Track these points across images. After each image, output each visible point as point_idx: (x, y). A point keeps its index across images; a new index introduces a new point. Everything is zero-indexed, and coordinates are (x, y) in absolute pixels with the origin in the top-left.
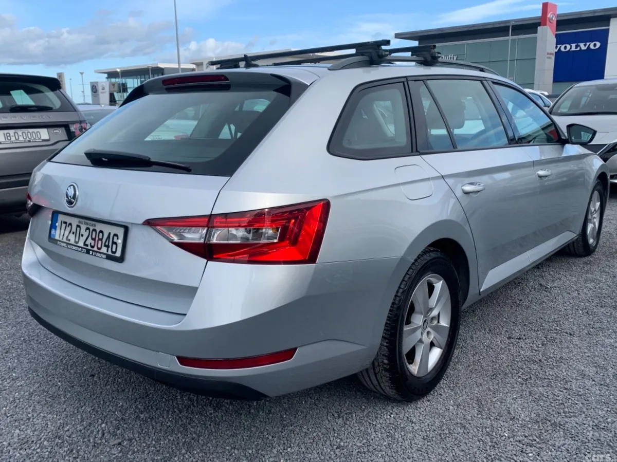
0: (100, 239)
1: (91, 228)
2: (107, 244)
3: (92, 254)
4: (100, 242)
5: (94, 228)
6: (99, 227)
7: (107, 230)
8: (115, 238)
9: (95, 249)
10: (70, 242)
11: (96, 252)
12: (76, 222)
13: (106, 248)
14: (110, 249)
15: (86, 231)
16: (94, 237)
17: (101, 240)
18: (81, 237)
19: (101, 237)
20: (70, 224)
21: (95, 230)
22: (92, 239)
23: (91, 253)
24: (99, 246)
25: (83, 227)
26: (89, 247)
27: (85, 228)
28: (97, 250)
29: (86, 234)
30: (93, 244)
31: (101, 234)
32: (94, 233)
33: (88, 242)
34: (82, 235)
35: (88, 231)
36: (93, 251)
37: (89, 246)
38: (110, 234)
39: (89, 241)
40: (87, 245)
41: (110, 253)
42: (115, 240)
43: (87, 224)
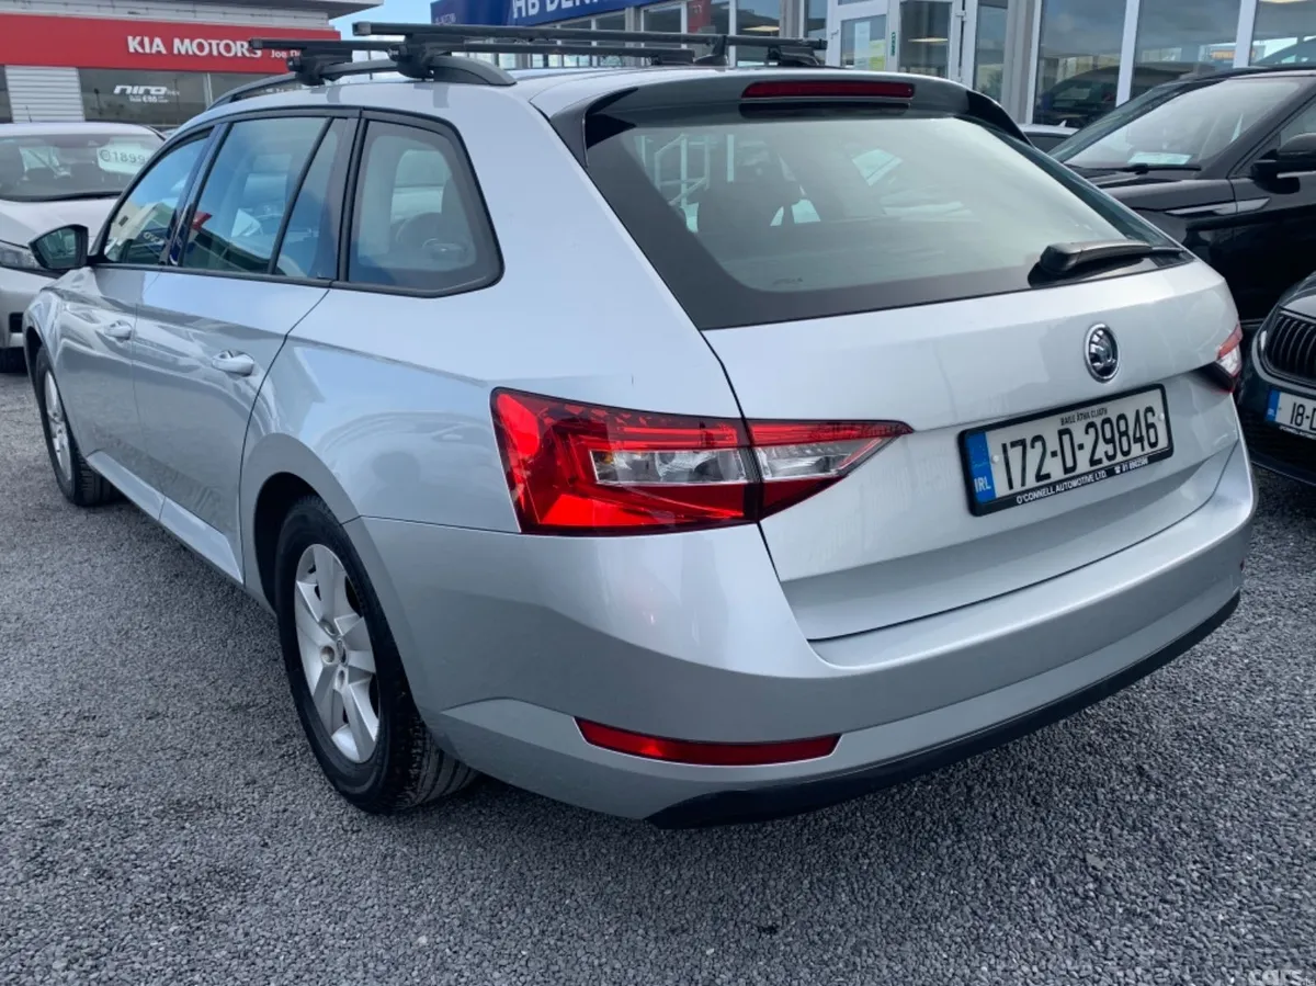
0: (1122, 434)
1: (1098, 421)
2: (1138, 435)
3: (1122, 471)
4: (1124, 439)
5: (1104, 417)
6: (1113, 409)
7: (1129, 407)
8: (1150, 415)
9: (1120, 458)
10: (1053, 479)
11: (1127, 462)
12: (1049, 428)
13: (1139, 445)
14: (1146, 443)
15: (1087, 432)
16: (1108, 435)
17: (1125, 433)
18: (1078, 453)
19: (1123, 428)
20: (1038, 438)
21: (1107, 421)
22: (1107, 441)
23: (1118, 471)
24: (1125, 448)
25: (1078, 429)
26: (1106, 463)
27: (1084, 427)
28: (1125, 458)
29: (1088, 441)
30: (1111, 453)
31: (1122, 423)
32: (1107, 427)
33: (1099, 454)
34: (1081, 447)
35: (1092, 431)
36: (1120, 464)
37: (1105, 460)
38: (1138, 412)
39: (1103, 448)
40: (1100, 461)
41: (1148, 449)
42: (1151, 419)
43: (1086, 416)
